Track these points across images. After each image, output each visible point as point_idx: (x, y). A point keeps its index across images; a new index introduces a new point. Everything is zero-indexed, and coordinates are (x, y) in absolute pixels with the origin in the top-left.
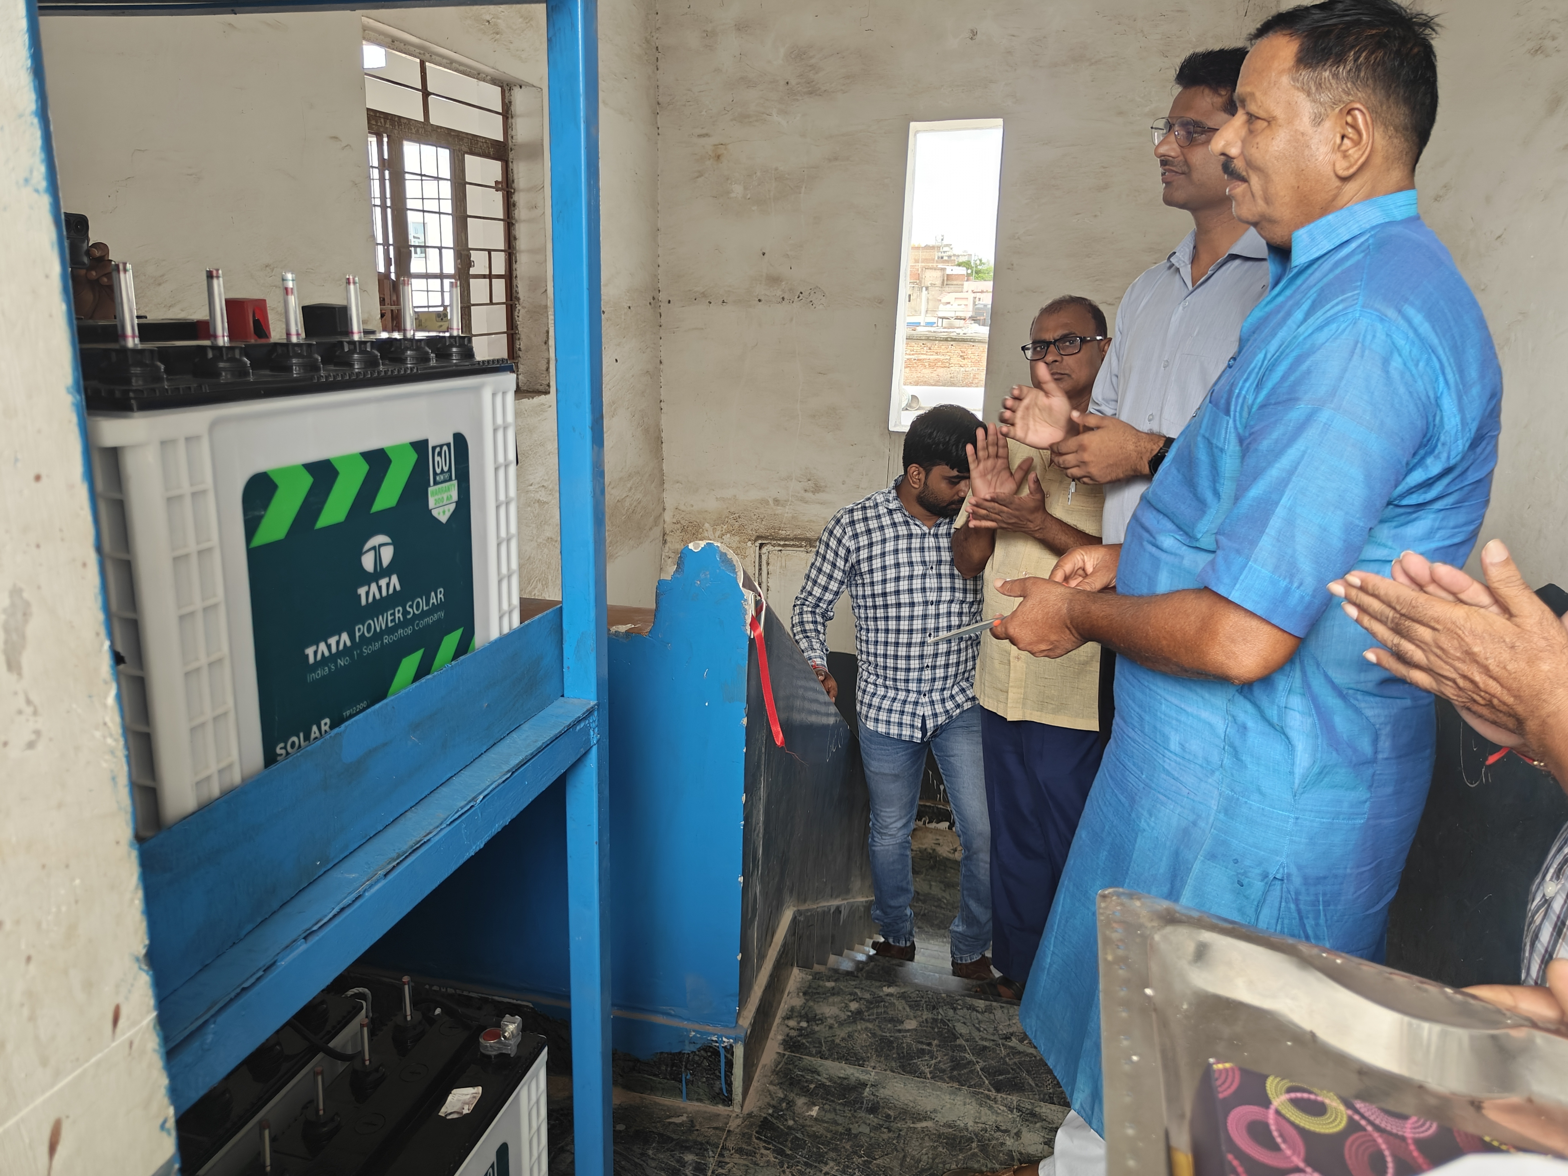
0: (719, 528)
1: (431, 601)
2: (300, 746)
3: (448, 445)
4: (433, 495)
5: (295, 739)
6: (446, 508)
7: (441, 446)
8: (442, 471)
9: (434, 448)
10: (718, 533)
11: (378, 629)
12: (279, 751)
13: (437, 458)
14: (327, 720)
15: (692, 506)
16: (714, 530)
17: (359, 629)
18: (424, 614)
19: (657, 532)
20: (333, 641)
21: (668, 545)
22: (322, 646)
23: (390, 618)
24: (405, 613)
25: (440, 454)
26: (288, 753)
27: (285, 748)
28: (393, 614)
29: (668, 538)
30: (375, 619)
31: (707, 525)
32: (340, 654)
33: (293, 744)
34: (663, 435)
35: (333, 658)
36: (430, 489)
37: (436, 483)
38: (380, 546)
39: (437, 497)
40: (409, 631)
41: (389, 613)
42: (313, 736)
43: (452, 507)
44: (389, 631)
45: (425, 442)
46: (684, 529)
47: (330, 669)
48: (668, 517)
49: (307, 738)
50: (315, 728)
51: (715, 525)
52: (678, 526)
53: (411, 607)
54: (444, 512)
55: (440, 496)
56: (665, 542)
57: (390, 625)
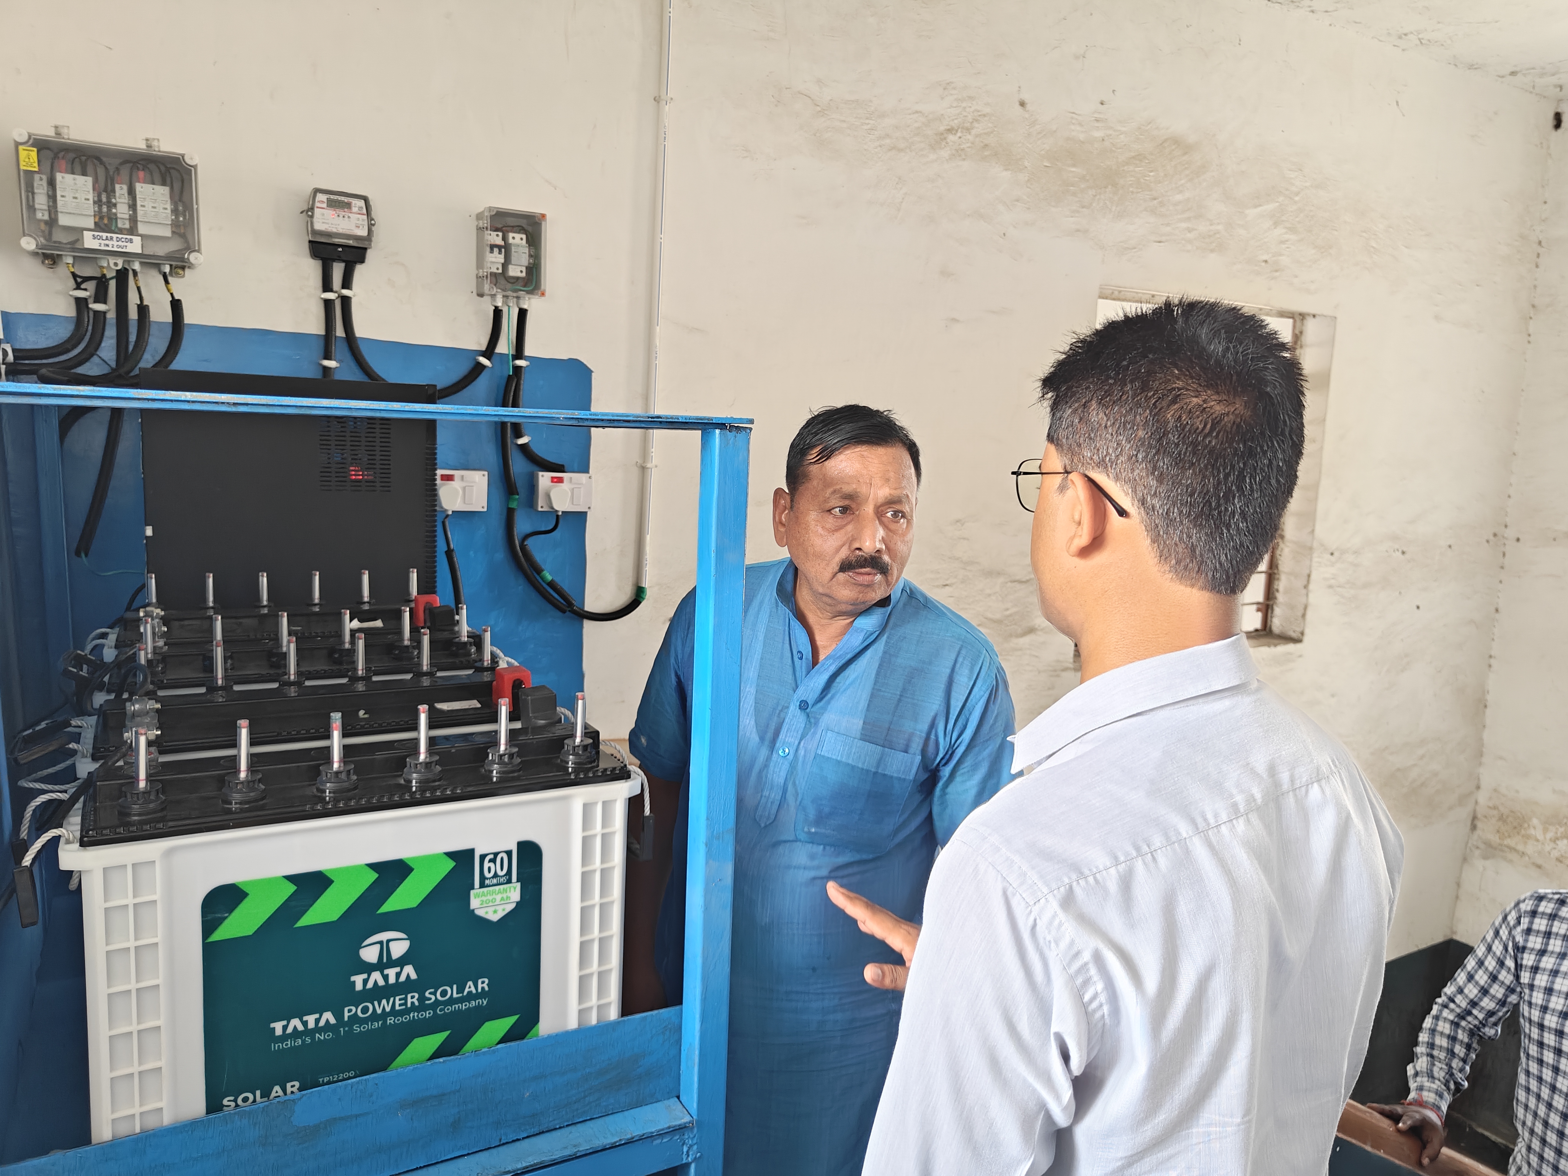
0: (1552, 829)
1: (467, 990)
2: (254, 1101)
3: (509, 853)
4: (476, 896)
5: (250, 1096)
6: (500, 908)
7: (496, 854)
8: (496, 875)
9: (483, 857)
10: (1550, 835)
11: (379, 1011)
12: (225, 1102)
13: (486, 865)
14: (297, 1084)
15: (1517, 792)
16: (1545, 830)
17: (350, 1011)
18: (452, 1001)
19: (1463, 814)
20: (311, 1020)
21: (1478, 832)
22: (296, 1023)
23: (398, 1002)
24: (422, 999)
25: (493, 861)
26: (237, 1105)
27: (235, 1101)
28: (406, 999)
29: (1479, 824)
30: (376, 1003)
31: (1535, 821)
32: (317, 1029)
33: (245, 1100)
34: (1489, 697)
35: (307, 1032)
36: (472, 892)
37: (482, 885)
38: (388, 941)
39: (484, 899)
40: (428, 1014)
41: (397, 998)
42: (273, 1094)
43: (513, 906)
44: (394, 1012)
45: (471, 852)
46: (1502, 818)
47: (303, 1041)
48: (1482, 797)
49: (266, 1094)
50: (277, 1088)
51: (1547, 823)
52: (1495, 812)
53: (434, 994)
54: (495, 912)
55: (490, 898)
56: (1474, 827)
57: (397, 1008)
